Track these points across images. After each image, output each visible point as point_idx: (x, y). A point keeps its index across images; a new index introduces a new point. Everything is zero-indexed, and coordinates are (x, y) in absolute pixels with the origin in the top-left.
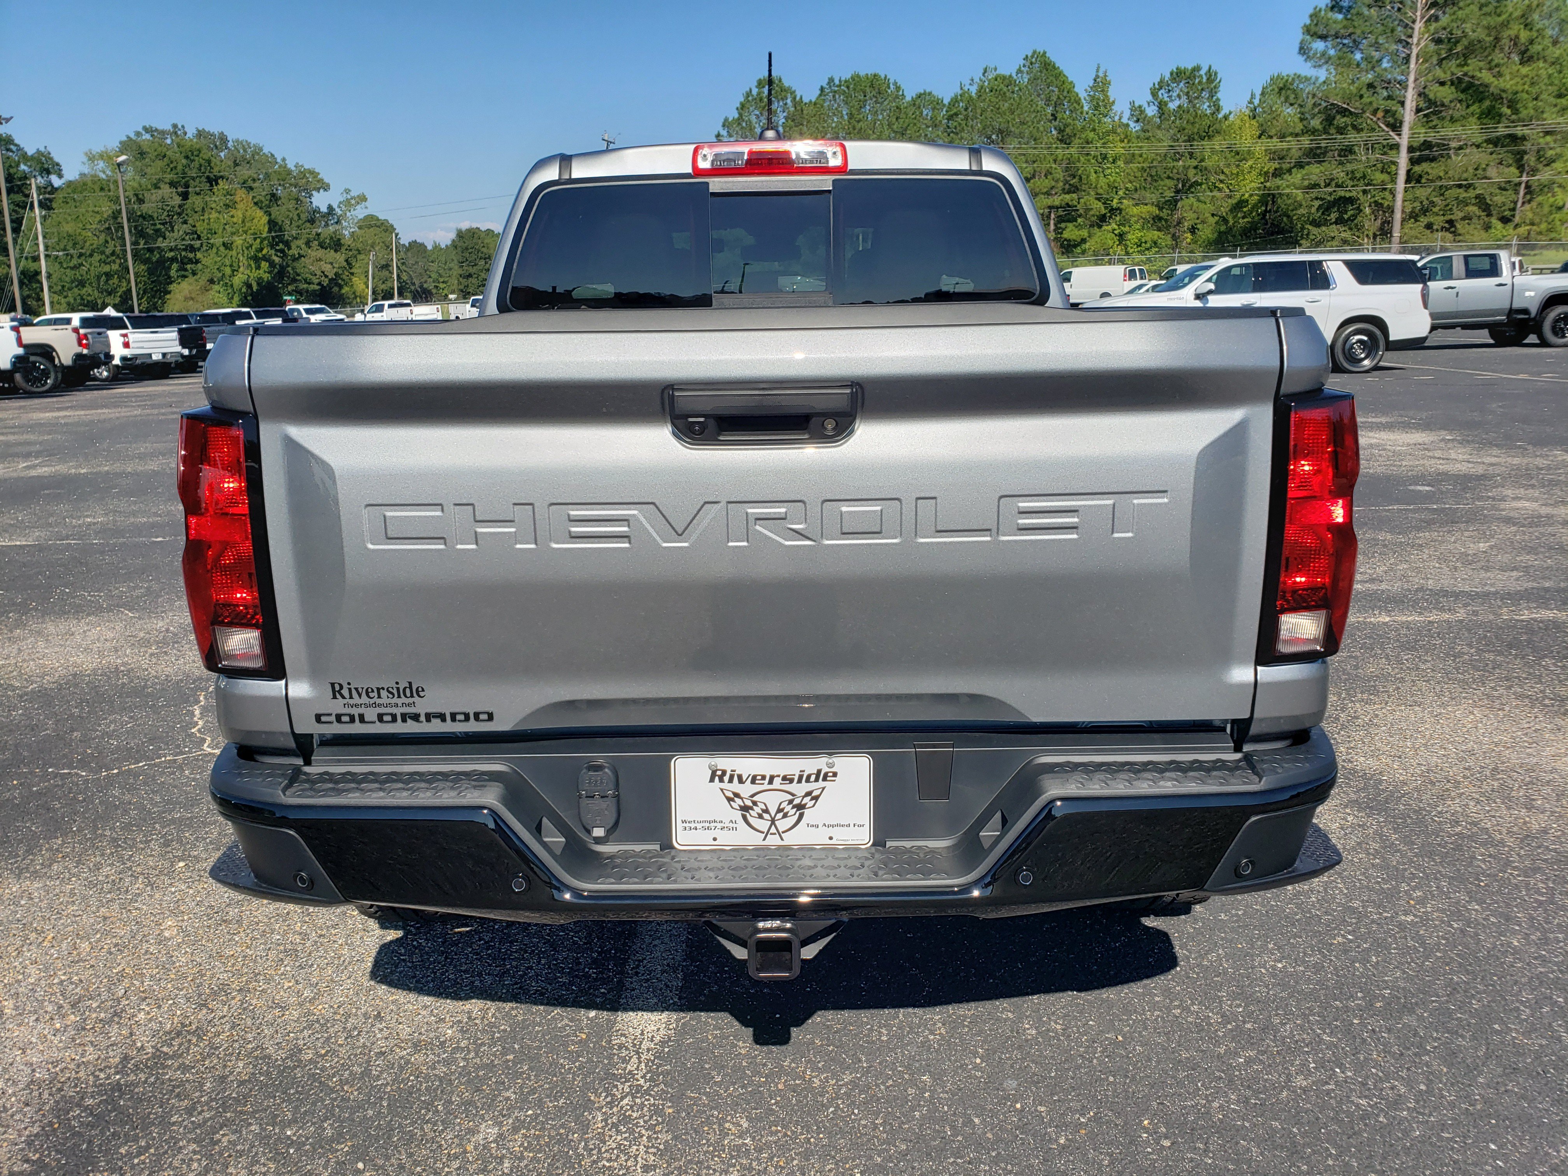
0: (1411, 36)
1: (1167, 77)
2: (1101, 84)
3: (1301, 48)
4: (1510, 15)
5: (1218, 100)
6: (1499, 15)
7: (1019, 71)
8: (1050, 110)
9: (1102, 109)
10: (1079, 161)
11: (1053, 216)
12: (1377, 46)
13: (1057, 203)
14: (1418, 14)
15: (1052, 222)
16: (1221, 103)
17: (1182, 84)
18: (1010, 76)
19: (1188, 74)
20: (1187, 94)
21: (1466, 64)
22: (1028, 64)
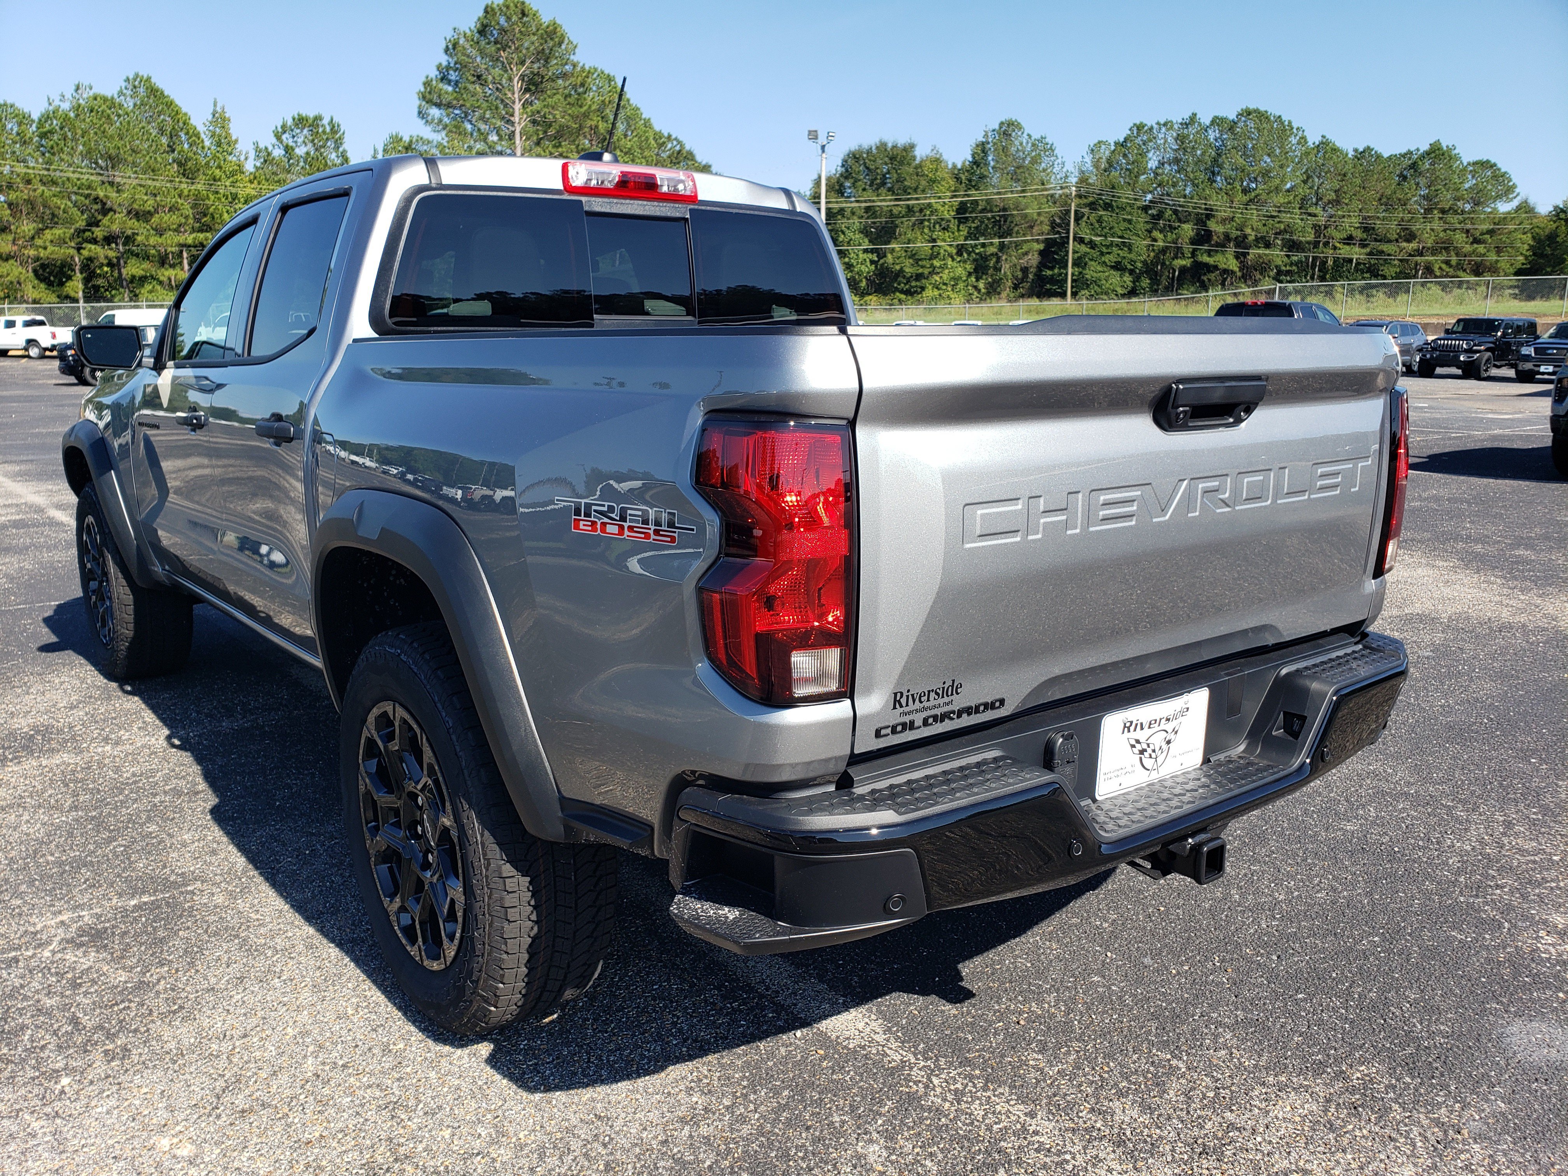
0: (512, 115)
1: (290, 122)
2: (220, 120)
3: (420, 113)
4: (590, 106)
5: (345, 151)
6: (581, 107)
7: (121, 93)
8: (164, 140)
9: (226, 147)
10: (208, 198)
11: (185, 255)
12: (482, 118)
13: (190, 241)
14: (516, 96)
15: (185, 262)
16: (349, 155)
17: (305, 131)
18: (113, 98)
19: (310, 121)
20: (313, 141)
21: (560, 146)
22: (131, 87)
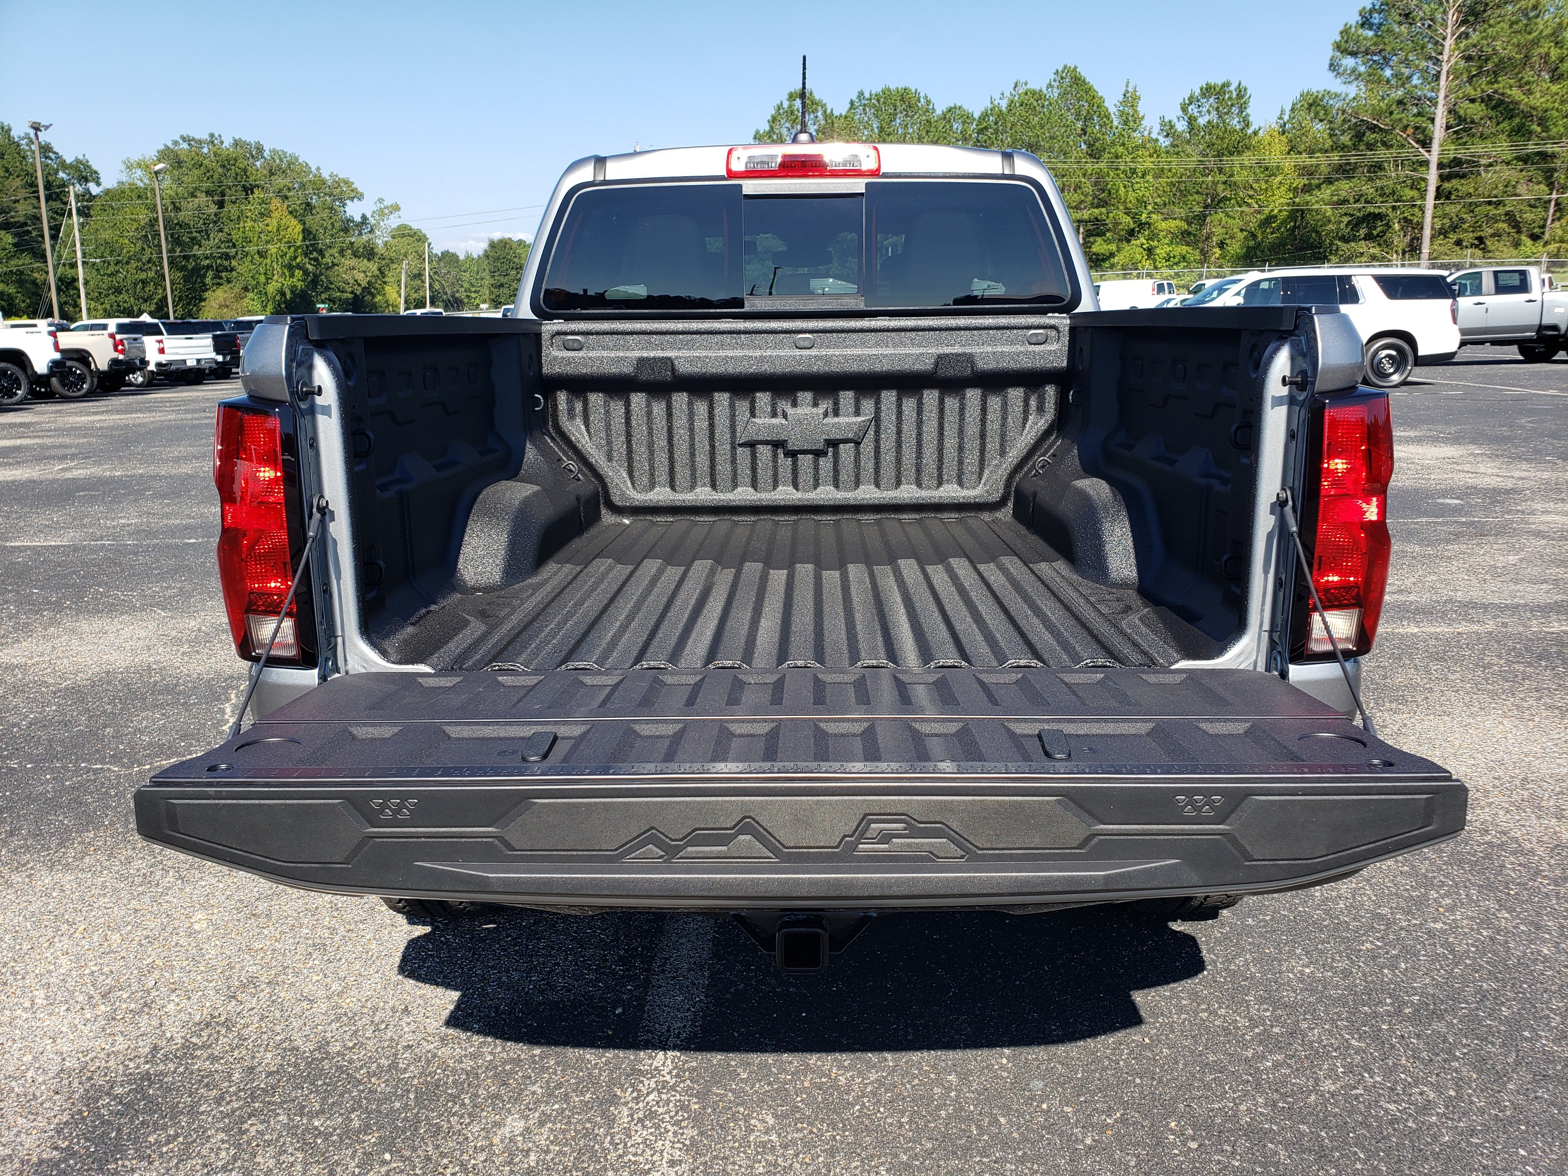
0: (1441, 54)
1: (1197, 92)
2: (1130, 100)
3: (1331, 65)
4: (1541, 32)
5: (1248, 115)
6: (1530, 33)
7: (1050, 86)
8: (1079, 125)
9: (1132, 124)
10: (1108, 175)
11: (1081, 230)
12: (1406, 62)
13: (1086, 217)
14: (1449, 31)
15: (1083, 235)
16: (1251, 119)
17: (1211, 100)
18: (1041, 91)
19: (1217, 89)
20: (1217, 109)
21: (1496, 82)
22: (1058, 79)
